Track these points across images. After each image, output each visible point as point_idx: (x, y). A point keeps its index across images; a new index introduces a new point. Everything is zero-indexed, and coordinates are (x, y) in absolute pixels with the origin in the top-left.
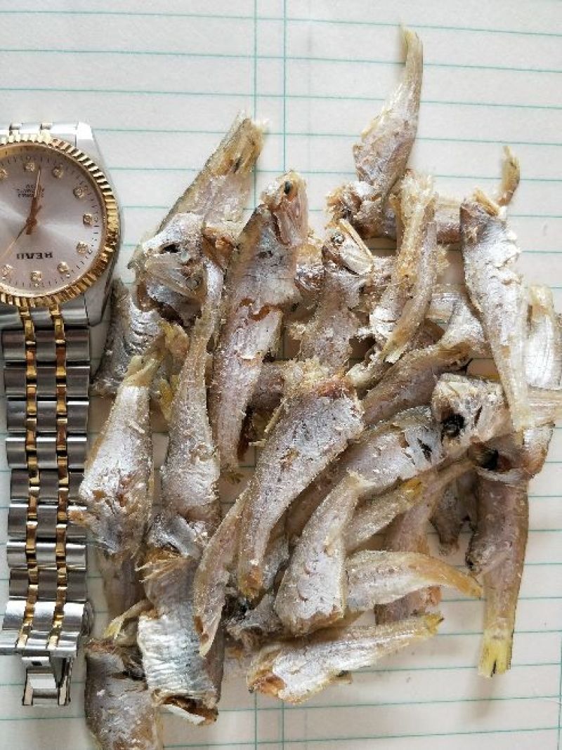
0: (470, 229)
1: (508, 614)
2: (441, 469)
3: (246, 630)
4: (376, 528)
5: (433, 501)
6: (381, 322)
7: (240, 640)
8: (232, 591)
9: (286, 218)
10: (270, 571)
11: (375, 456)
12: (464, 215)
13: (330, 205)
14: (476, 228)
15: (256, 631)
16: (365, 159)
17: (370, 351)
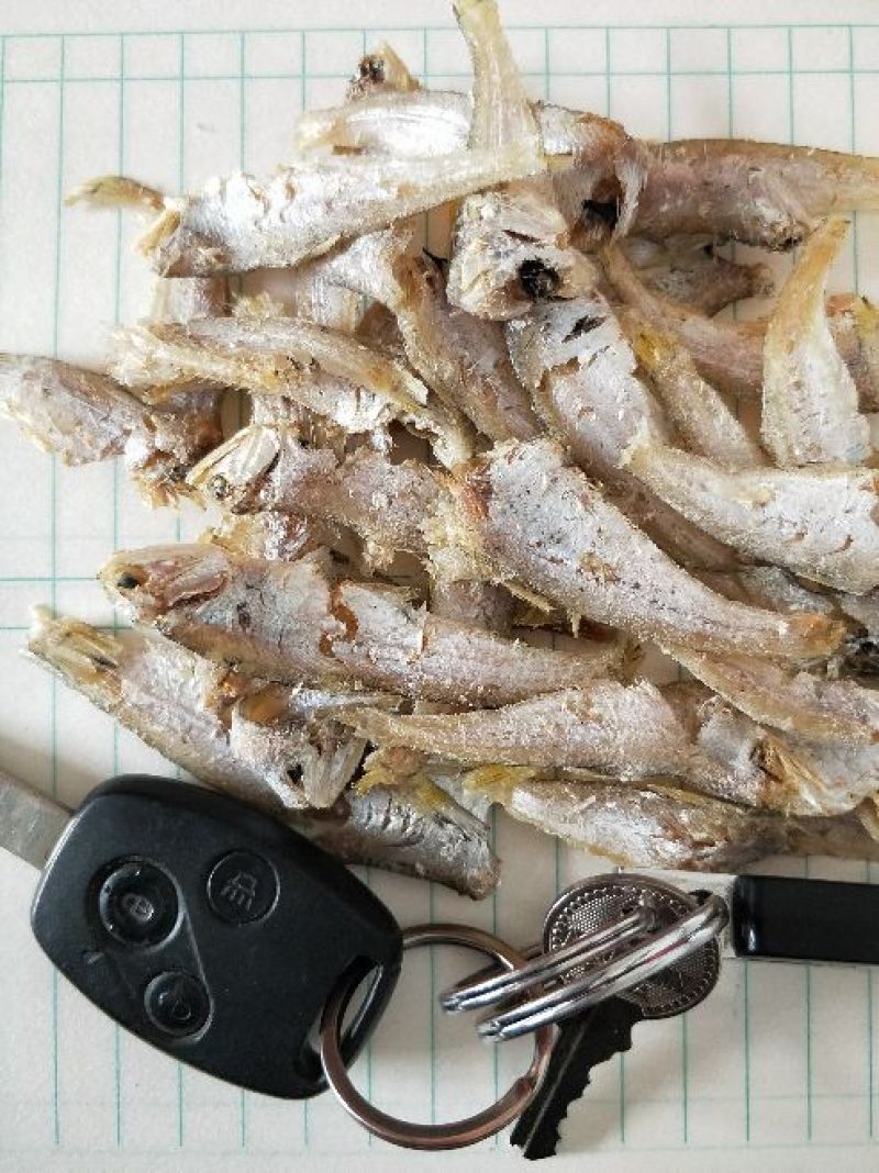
2: (618, 298)
4: (724, 415)
5: (674, 312)
8: (833, 667)
9: (178, 582)
10: (798, 598)
12: (178, 270)
13: (166, 501)
16: (88, 447)
17: (409, 429)
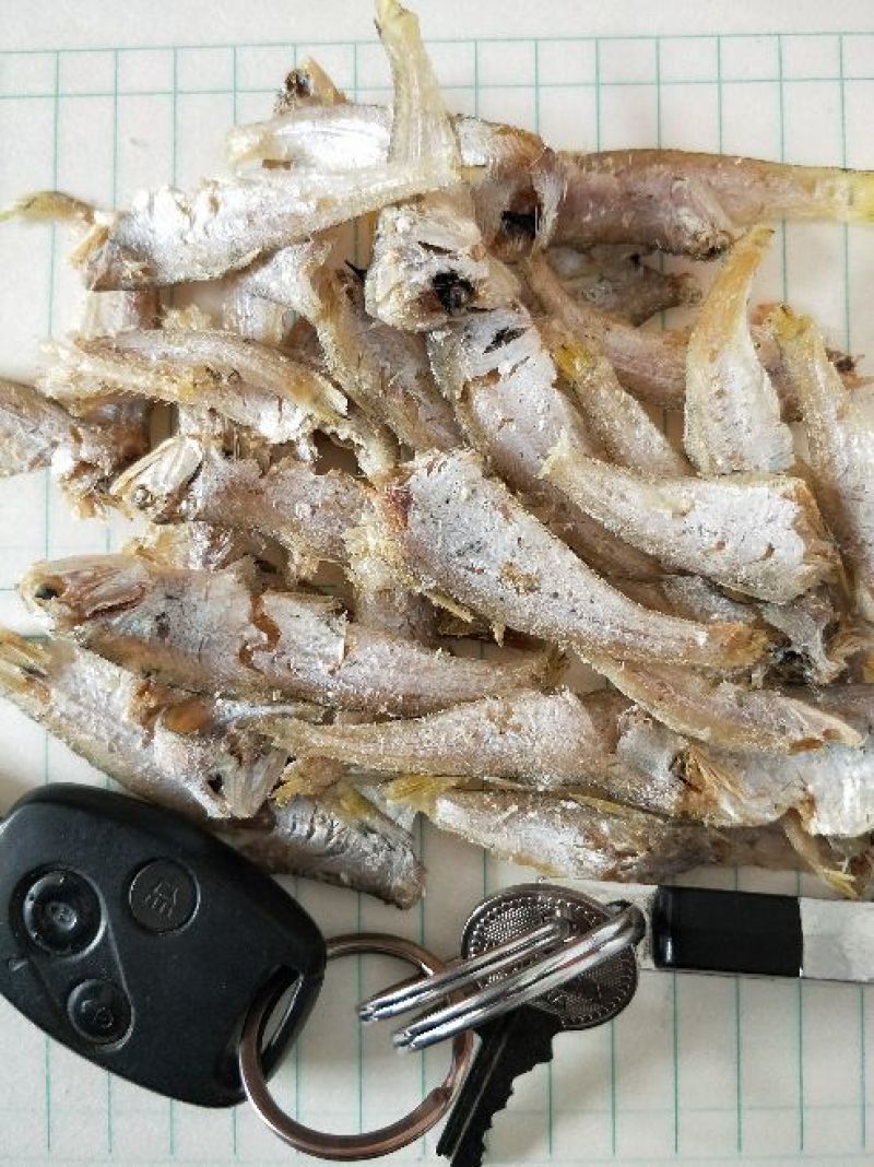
0: (127, 273)
1: (807, 180)
2: (540, 310)
3: (828, 652)
5: (598, 322)
6: (281, 423)
7: (848, 659)
8: (757, 676)
9: (95, 593)
10: (720, 608)
11: (514, 427)
12: (104, 284)
13: (93, 512)
14: (127, 263)
15: (831, 634)
16: (16, 457)
17: (333, 439)
